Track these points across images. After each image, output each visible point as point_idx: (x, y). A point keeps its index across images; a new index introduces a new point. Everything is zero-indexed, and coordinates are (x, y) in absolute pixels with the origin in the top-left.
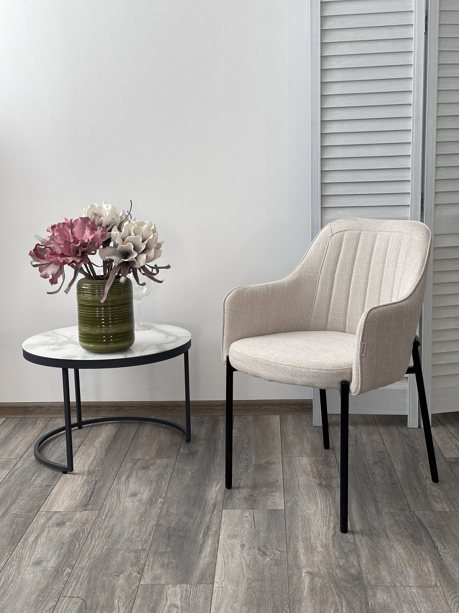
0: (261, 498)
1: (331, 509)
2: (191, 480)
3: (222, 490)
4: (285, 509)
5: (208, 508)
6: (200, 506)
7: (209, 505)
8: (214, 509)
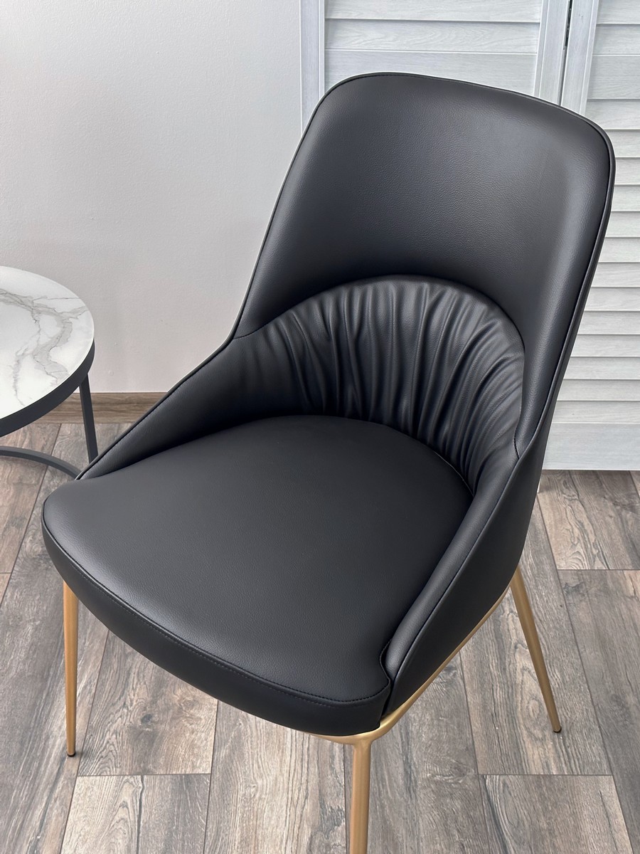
0: (168, 728)
1: (311, 769)
2: (27, 658)
3: (87, 700)
4: (211, 774)
5: (46, 769)
6: (31, 763)
7: (49, 757)
8: (59, 774)
